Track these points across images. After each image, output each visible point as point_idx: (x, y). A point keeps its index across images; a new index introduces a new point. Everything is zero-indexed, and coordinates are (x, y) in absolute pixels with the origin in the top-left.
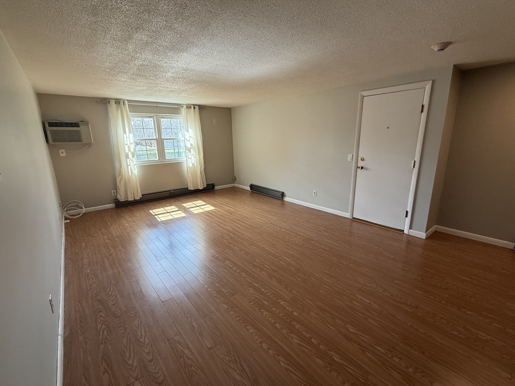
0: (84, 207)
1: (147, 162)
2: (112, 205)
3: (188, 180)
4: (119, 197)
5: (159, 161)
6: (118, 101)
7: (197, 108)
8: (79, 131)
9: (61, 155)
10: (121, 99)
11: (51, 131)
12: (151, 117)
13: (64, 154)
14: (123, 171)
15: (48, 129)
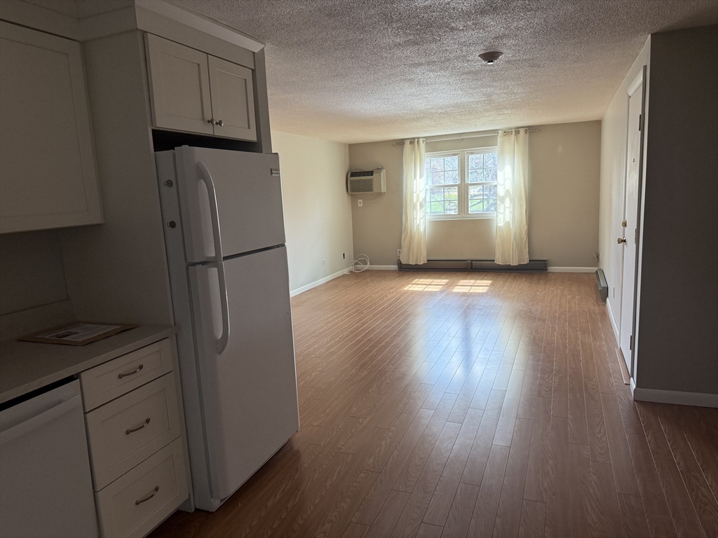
0: (368, 263)
1: (443, 217)
2: (395, 267)
3: (496, 248)
4: (401, 259)
5: (459, 216)
6: (412, 141)
7: (522, 131)
8: (371, 180)
9: (359, 205)
10: (414, 138)
11: (352, 181)
12: (455, 155)
13: (361, 205)
14: (409, 226)
15: (350, 178)
